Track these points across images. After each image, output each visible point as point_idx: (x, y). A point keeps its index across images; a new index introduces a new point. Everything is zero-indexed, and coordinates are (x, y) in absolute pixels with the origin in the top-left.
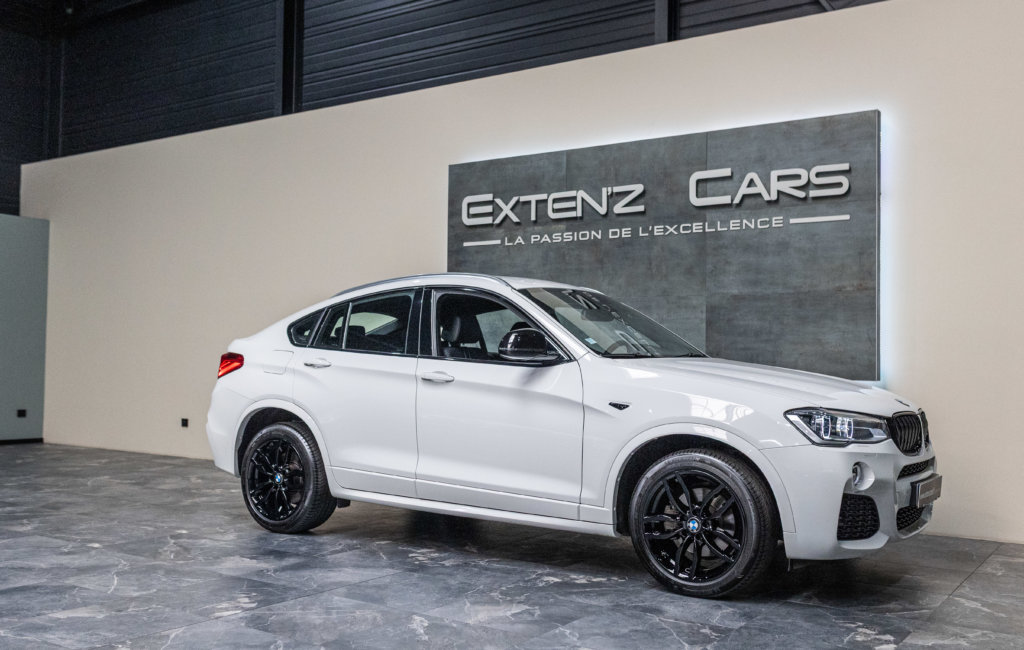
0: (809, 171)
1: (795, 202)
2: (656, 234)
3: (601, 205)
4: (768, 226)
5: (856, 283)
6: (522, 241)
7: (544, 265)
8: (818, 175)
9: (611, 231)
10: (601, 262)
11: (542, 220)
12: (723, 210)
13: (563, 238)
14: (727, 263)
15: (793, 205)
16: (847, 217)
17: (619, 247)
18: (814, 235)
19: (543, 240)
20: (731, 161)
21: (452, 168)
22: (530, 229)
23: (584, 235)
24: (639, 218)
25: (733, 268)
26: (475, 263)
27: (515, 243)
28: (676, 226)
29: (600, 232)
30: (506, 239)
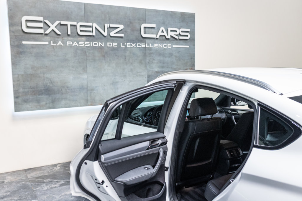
0: (179, 30)
2: (127, 46)
3: (104, 31)
4: (166, 47)
5: (190, 68)
6: (61, 44)
7: (75, 56)
8: (182, 32)
9: (108, 43)
10: (104, 56)
11: (75, 35)
12: (152, 40)
13: (85, 44)
14: (154, 59)
15: (173, 41)
16: (188, 47)
17: (112, 50)
18: (180, 51)
19: (74, 44)
20: (154, 21)
22: (66, 38)
23: (95, 44)
24: (120, 39)
25: (156, 61)
26: (31, 53)
27: (58, 45)
28: (135, 44)
29: (103, 43)
30: (52, 42)
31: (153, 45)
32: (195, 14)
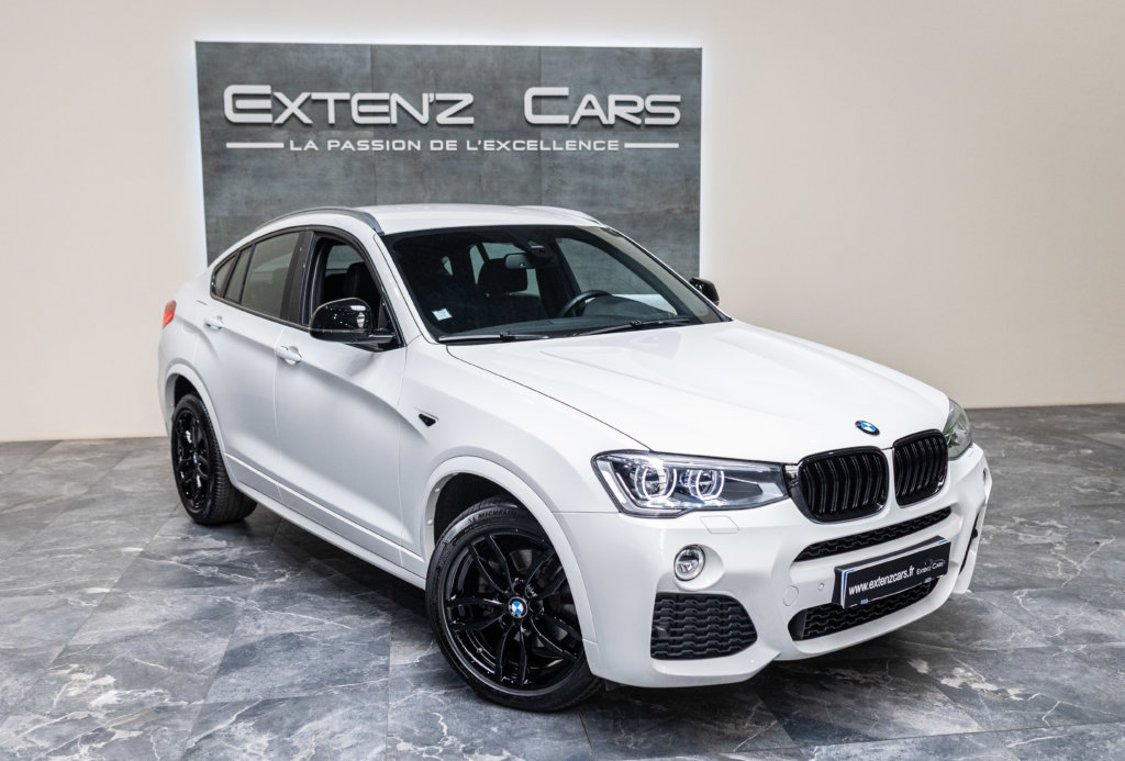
0: (644, 100)
1: (629, 127)
2: (486, 149)
3: (421, 113)
4: (603, 149)
5: (683, 206)
6: (314, 146)
7: (347, 176)
8: (654, 103)
9: (432, 142)
10: (420, 175)
11: (346, 124)
12: (557, 129)
13: (371, 146)
14: (563, 183)
15: (627, 130)
16: (676, 145)
17: (444, 160)
18: (647, 160)
19: (345, 146)
20: (566, 79)
21: (201, 47)
22: (324, 133)
23: (397, 145)
24: (468, 131)
25: (569, 188)
26: (246, 170)
27: (306, 149)
28: (508, 142)
29: (419, 142)
30: (292, 143)
31: (561, 143)
32: (700, 50)
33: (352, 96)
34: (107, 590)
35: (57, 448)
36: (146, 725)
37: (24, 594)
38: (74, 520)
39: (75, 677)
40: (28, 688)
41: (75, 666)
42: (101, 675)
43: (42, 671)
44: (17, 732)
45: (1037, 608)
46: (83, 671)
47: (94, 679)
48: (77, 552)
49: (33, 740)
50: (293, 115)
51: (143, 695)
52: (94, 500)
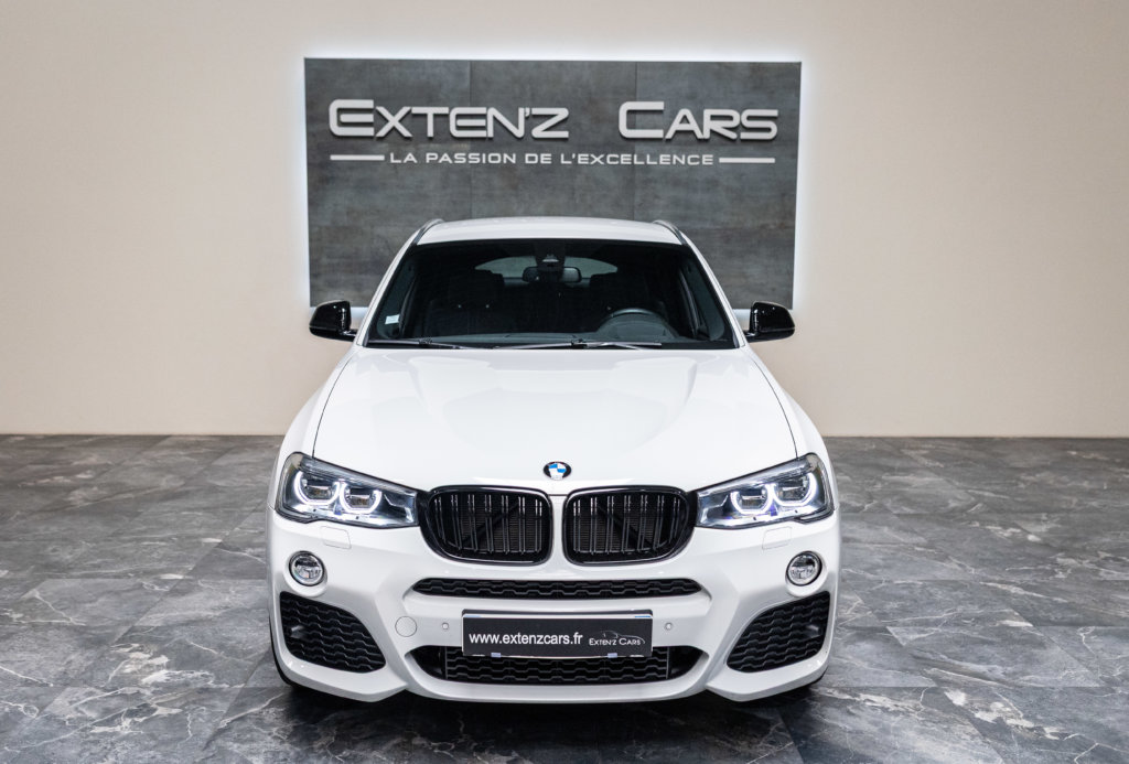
0: (741, 113)
1: (724, 141)
2: (579, 162)
3: (517, 126)
4: (698, 163)
5: (777, 222)
6: (413, 159)
7: (444, 188)
8: (750, 118)
9: (527, 155)
10: (515, 187)
11: (444, 138)
12: (653, 143)
13: (468, 159)
14: (656, 197)
15: (723, 145)
16: (772, 160)
17: (538, 173)
18: (742, 175)
19: (442, 159)
20: (662, 94)
21: (309, 62)
22: (423, 146)
23: (494, 158)
24: (561, 144)
25: (662, 202)
26: (348, 181)
27: (405, 161)
28: (602, 156)
29: (514, 156)
30: (392, 155)
32: (799, 64)
33: (450, 111)
34: (180, 577)
35: (166, 442)
36: (186, 704)
37: (106, 576)
38: (166, 510)
39: (133, 655)
40: (90, 663)
41: (136, 645)
42: (157, 655)
43: (105, 648)
44: (71, 703)
45: (1099, 646)
46: (141, 651)
47: (150, 658)
48: (162, 540)
49: (84, 710)
50: (394, 129)
51: (190, 676)
52: (187, 492)
